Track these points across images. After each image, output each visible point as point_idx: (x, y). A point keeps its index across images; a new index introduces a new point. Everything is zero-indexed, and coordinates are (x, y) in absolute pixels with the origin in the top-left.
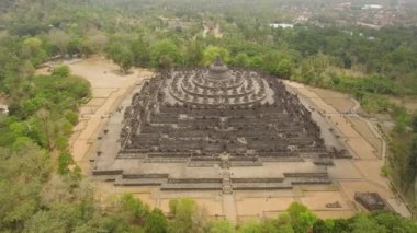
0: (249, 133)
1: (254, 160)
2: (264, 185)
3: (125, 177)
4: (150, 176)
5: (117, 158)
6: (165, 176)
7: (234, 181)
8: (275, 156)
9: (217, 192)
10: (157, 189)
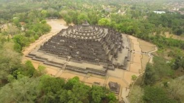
0: (82, 50)
1: (79, 60)
2: (77, 70)
3: (36, 57)
4: (43, 59)
5: (38, 51)
6: (46, 59)
7: (67, 66)
8: (88, 61)
9: (59, 68)
10: (42, 63)
